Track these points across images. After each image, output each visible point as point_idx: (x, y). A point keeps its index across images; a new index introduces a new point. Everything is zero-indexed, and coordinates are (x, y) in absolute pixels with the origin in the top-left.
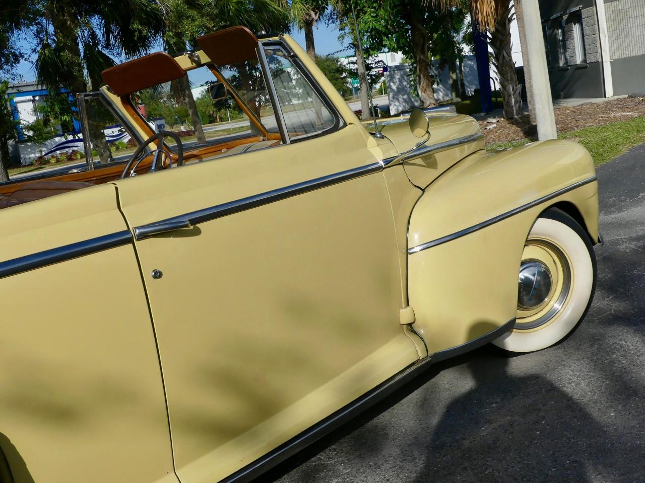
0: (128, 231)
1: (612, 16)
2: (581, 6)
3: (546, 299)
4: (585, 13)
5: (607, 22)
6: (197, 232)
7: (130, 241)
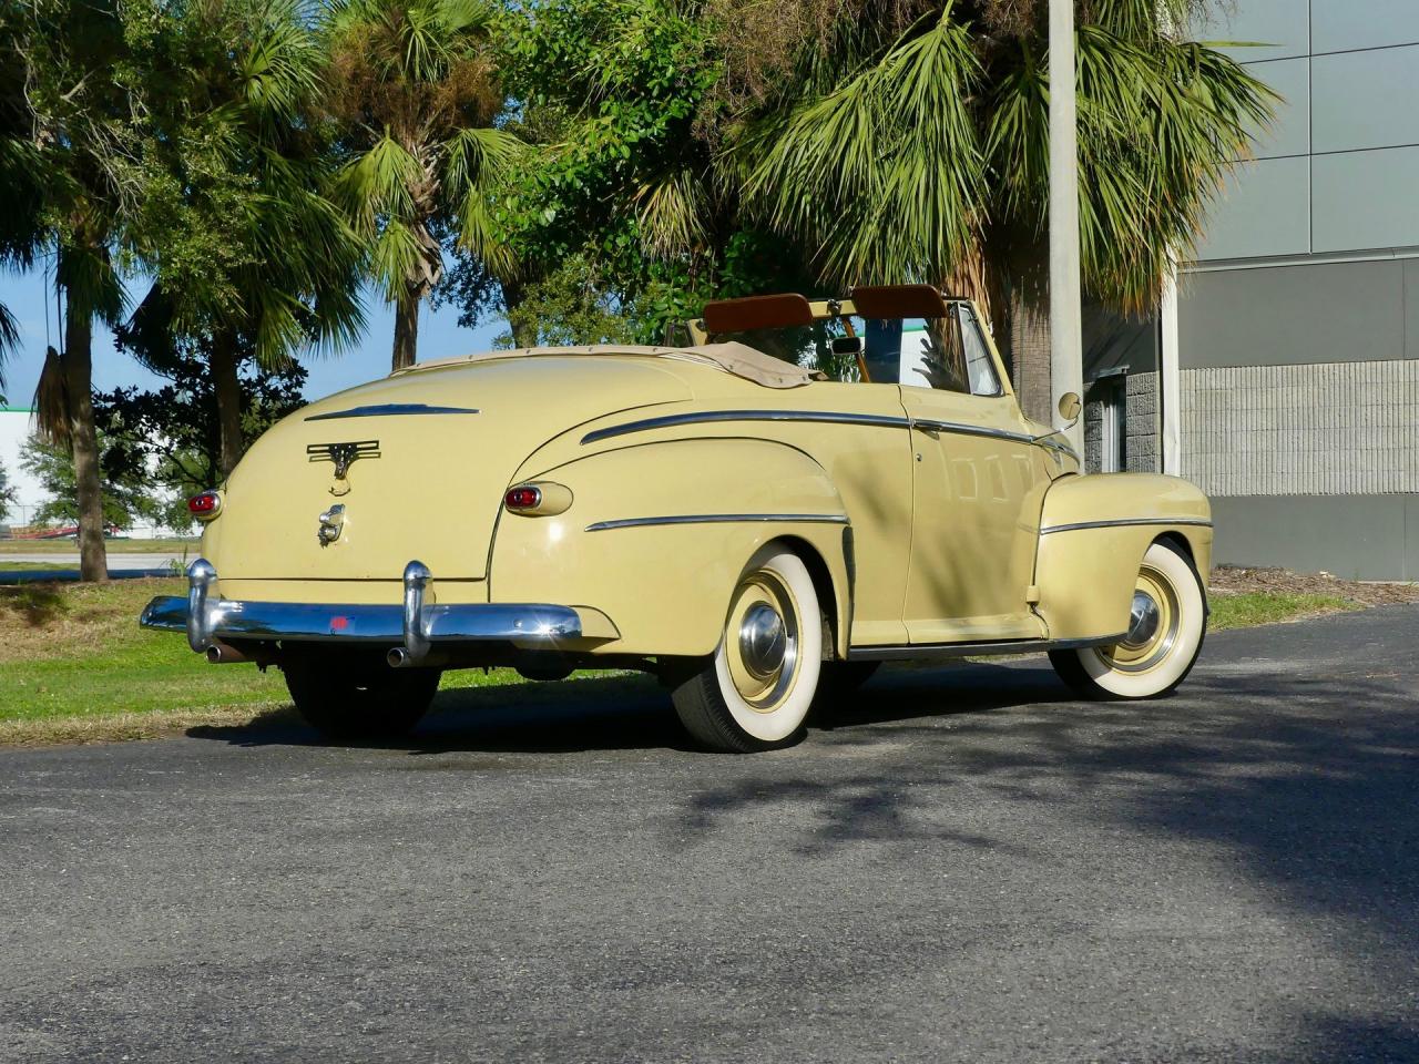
0: (907, 420)
1: (1193, 400)
2: (1127, 367)
3: (1152, 638)
4: (1134, 383)
5: (1181, 411)
6: (937, 438)
7: (907, 427)
